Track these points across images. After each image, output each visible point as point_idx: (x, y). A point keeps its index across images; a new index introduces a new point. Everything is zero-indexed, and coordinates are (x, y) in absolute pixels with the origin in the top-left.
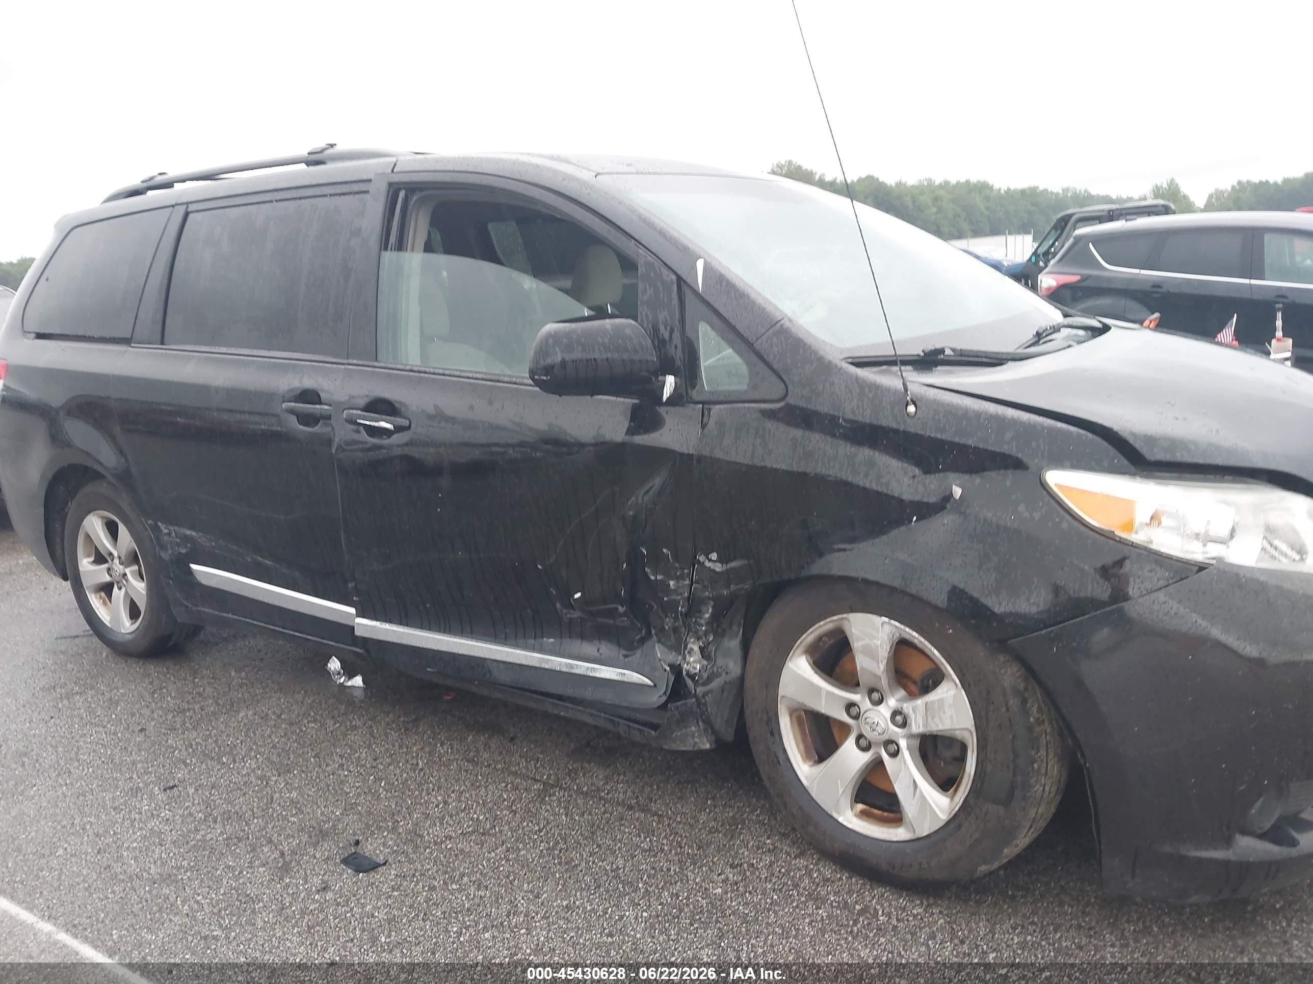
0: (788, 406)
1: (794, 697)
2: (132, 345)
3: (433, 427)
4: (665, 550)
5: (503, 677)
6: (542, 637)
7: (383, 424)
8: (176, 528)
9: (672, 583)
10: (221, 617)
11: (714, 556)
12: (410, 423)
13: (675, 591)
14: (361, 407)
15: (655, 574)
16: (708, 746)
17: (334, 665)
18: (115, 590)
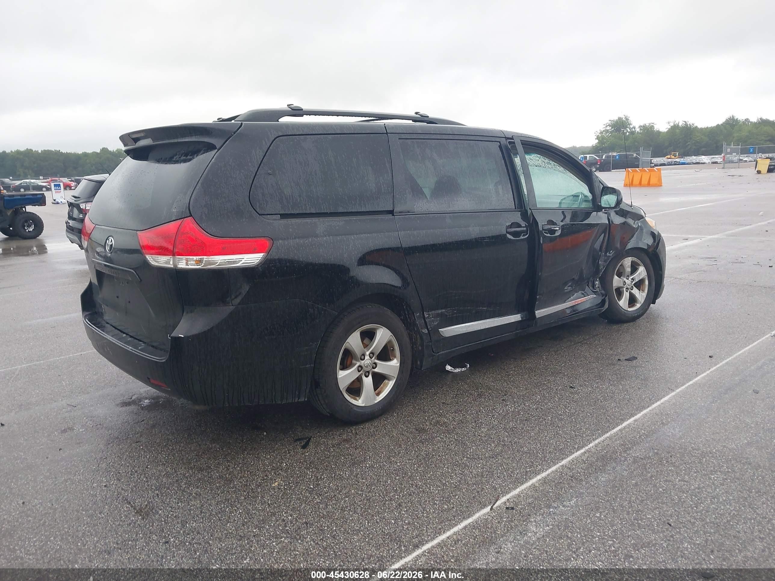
1: (616, 286)
7: (556, 228)
8: (433, 312)
14: (547, 224)
17: (448, 368)
18: (364, 378)
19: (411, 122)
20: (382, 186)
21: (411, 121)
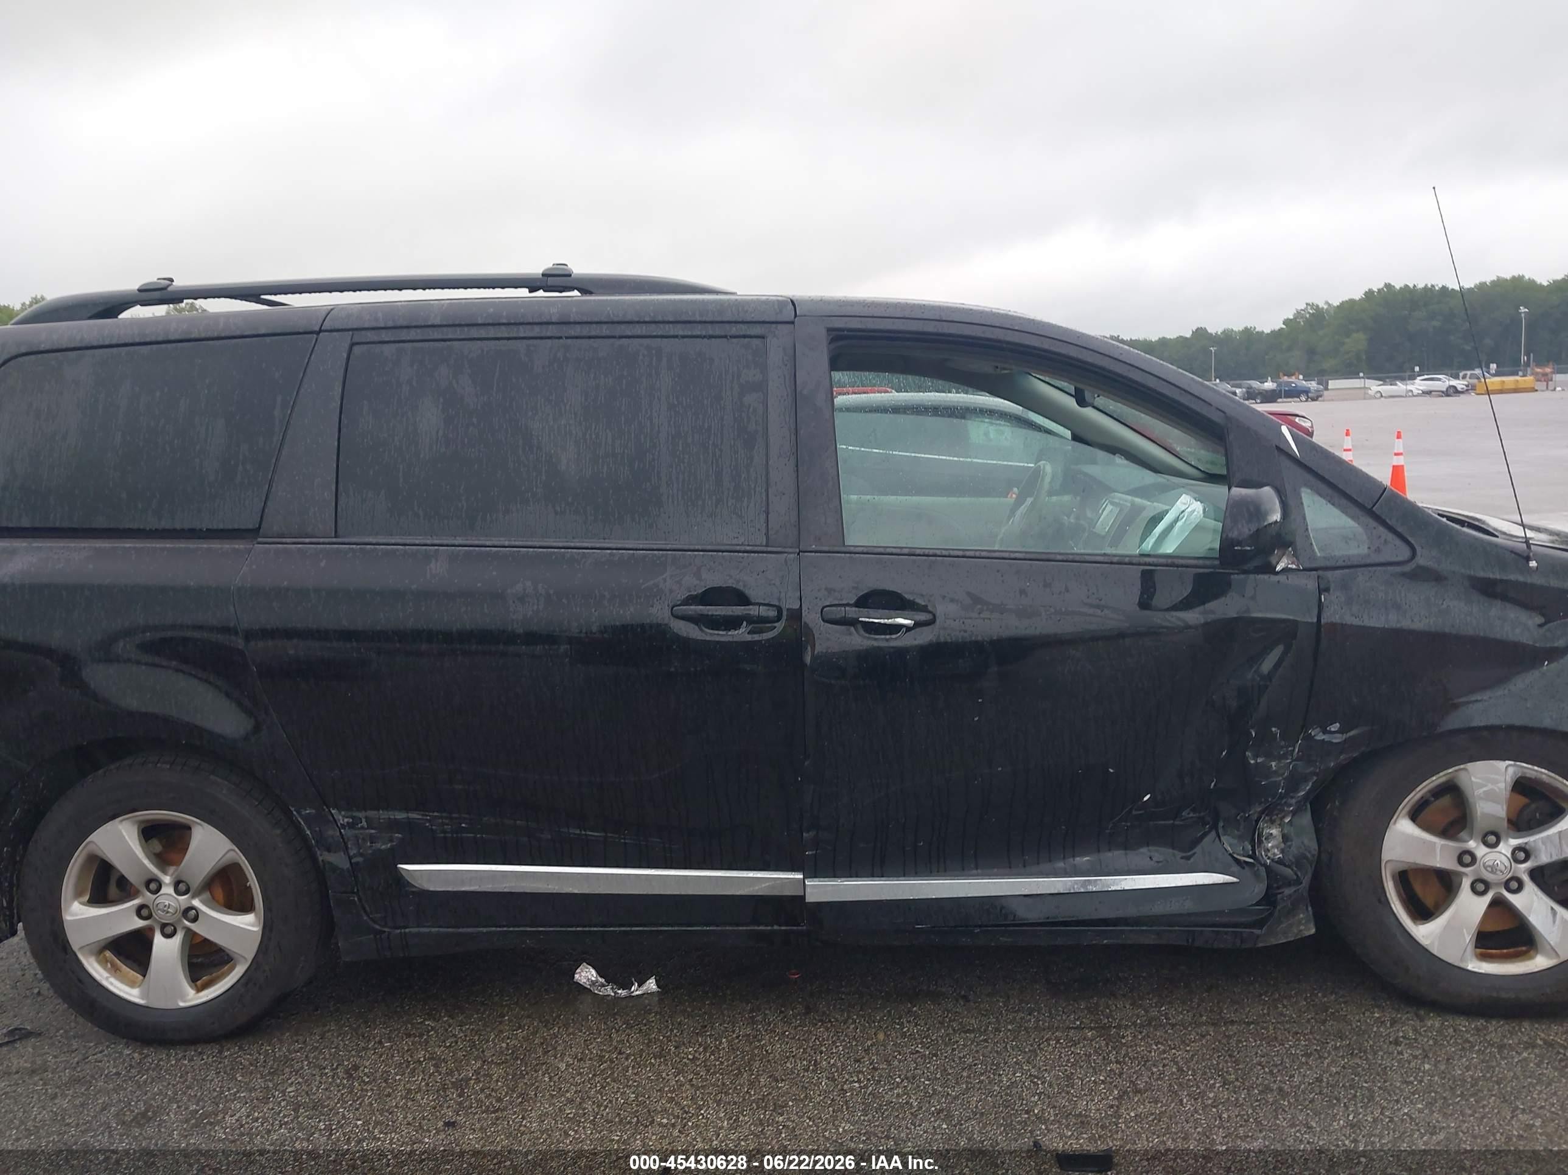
0: (1419, 567)
1: (1402, 859)
2: (260, 540)
3: (971, 618)
4: (1274, 729)
5: (1033, 915)
6: (1074, 857)
7: (901, 621)
8: (371, 813)
9: (1273, 764)
10: (461, 934)
11: (1335, 727)
12: (934, 616)
13: (1275, 772)
14: (852, 602)
15: (1256, 757)
16: (1313, 931)
17: (586, 975)
18: (158, 940)
19: (523, 292)
20: (240, 468)
21: (527, 290)
